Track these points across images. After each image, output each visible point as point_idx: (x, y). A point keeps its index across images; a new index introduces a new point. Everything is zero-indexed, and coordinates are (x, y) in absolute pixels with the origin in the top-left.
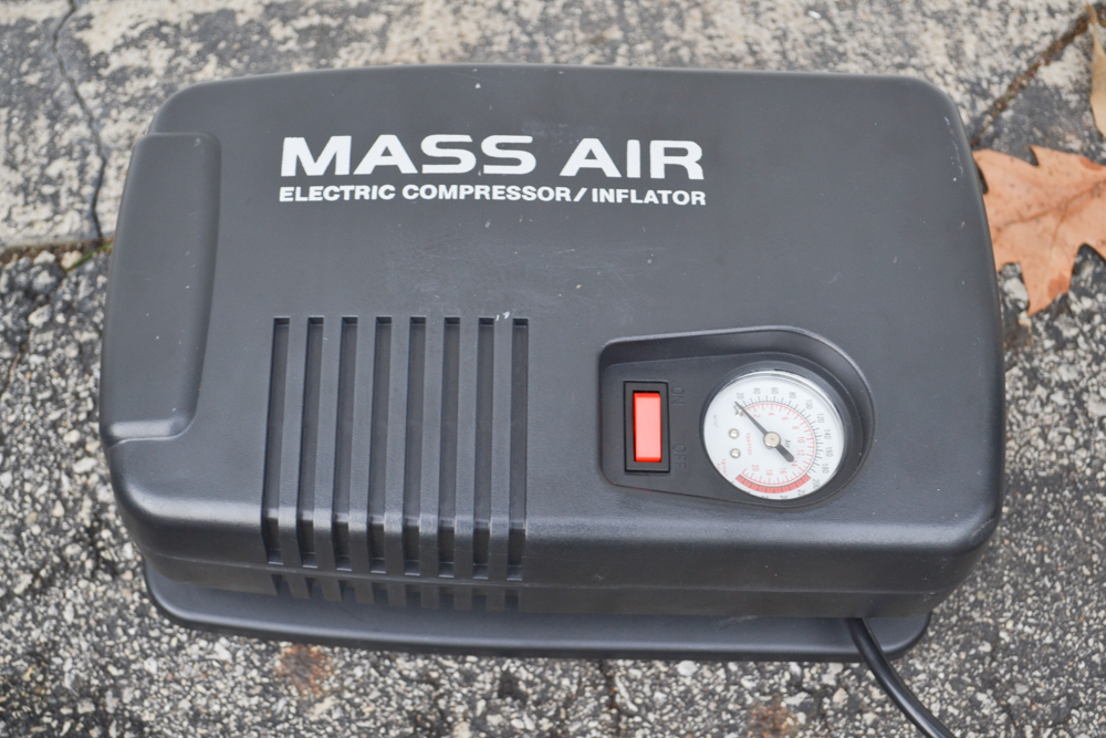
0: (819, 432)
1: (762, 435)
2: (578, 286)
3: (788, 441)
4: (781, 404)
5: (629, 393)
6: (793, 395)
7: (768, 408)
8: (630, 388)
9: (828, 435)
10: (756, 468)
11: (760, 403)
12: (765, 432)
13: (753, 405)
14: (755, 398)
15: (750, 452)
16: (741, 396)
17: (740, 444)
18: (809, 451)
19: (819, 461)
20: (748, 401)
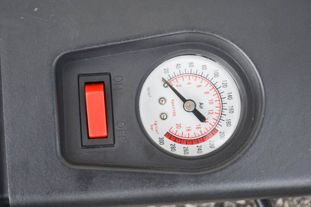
0: (223, 95)
1: (183, 103)
2: (36, 9)
3: (201, 104)
4: (196, 75)
5: (82, 84)
6: (204, 67)
7: (186, 79)
8: (83, 80)
9: (230, 97)
10: (179, 126)
11: (181, 75)
12: (184, 100)
13: (175, 77)
14: (177, 72)
15: (174, 114)
16: (166, 71)
17: (167, 108)
18: (217, 110)
19: (224, 118)
20: (172, 75)
